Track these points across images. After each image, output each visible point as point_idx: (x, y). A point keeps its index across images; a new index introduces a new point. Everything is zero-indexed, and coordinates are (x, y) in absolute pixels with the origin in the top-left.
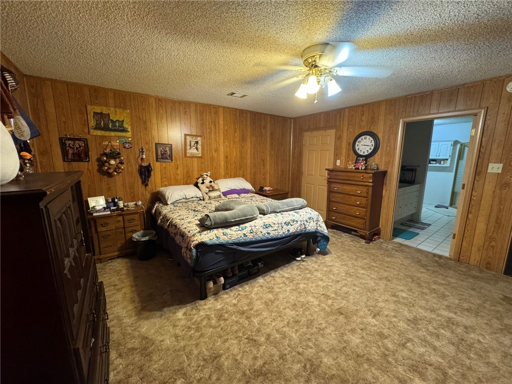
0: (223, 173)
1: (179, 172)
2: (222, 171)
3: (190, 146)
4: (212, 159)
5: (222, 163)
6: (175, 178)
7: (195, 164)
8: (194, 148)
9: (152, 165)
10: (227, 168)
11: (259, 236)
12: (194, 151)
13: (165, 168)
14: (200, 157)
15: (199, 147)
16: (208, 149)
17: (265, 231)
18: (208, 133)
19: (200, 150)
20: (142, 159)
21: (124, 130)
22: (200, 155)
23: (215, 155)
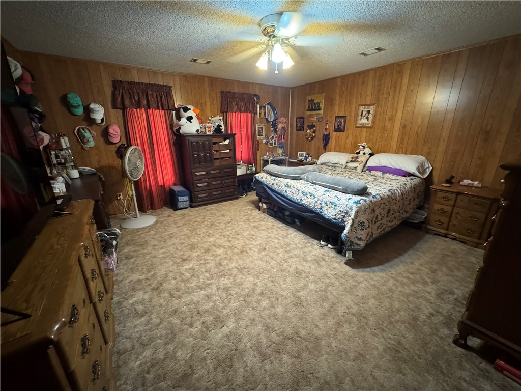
0: (395, 147)
1: (348, 141)
2: (394, 144)
3: (362, 116)
4: (384, 129)
5: (396, 135)
6: (345, 146)
7: (364, 134)
8: (365, 118)
9: (331, 134)
10: (401, 140)
11: (279, 190)
12: (364, 121)
13: (339, 137)
14: (369, 127)
15: (370, 116)
16: (381, 118)
17: (285, 189)
18: (384, 100)
19: (370, 120)
20: (326, 129)
21: (320, 109)
22: (370, 125)
23: (388, 124)
